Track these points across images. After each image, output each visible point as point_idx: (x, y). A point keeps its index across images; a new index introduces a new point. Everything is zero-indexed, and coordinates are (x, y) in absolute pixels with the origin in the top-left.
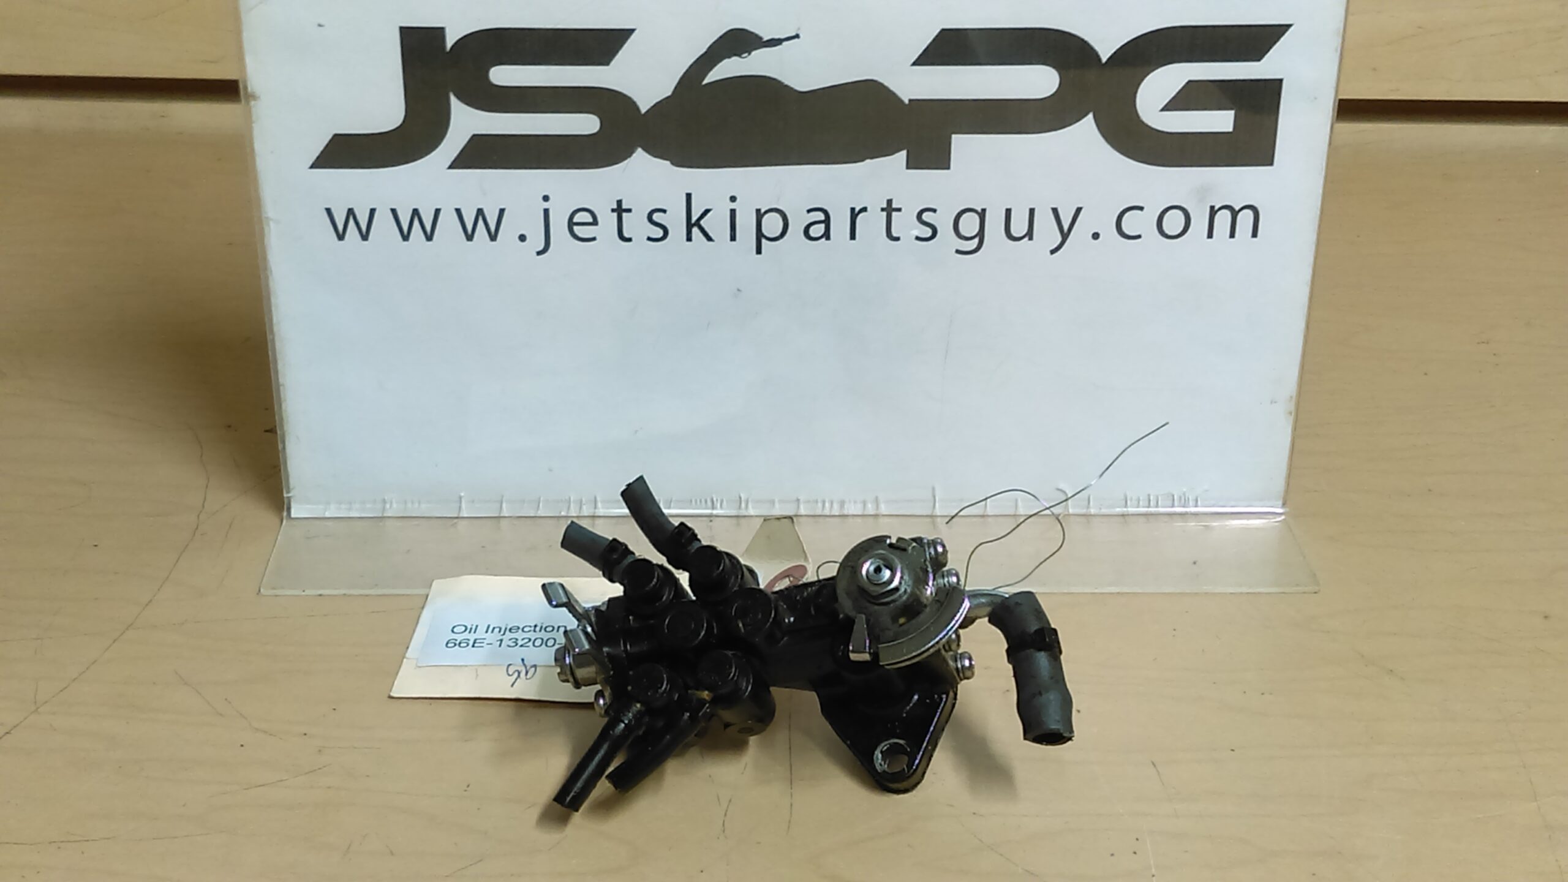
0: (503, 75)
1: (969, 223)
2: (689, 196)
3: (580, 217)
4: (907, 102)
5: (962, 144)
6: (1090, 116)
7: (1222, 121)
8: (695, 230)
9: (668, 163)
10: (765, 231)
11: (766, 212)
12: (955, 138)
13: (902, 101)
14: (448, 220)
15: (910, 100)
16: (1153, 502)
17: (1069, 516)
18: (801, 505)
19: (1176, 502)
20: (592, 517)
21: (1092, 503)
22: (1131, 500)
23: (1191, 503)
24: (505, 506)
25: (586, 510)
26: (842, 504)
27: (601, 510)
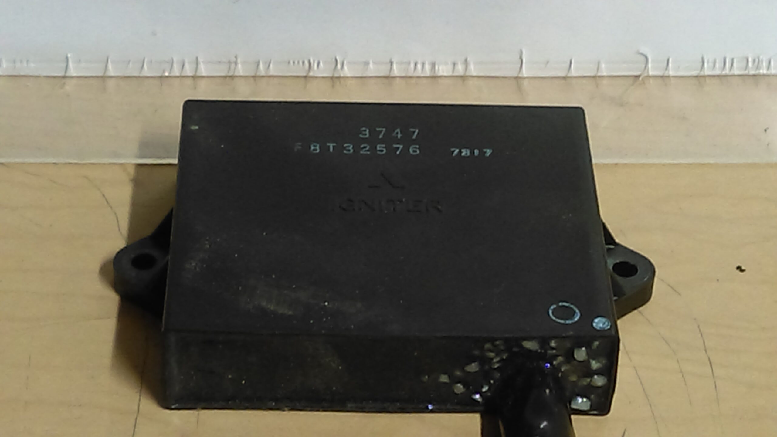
16: (728, 65)
17: (649, 77)
18: (395, 66)
19: (750, 64)
20: (194, 77)
21: (670, 65)
22: (708, 62)
23: (765, 64)
24: (110, 66)
25: (189, 71)
26: (433, 65)
27: (203, 71)
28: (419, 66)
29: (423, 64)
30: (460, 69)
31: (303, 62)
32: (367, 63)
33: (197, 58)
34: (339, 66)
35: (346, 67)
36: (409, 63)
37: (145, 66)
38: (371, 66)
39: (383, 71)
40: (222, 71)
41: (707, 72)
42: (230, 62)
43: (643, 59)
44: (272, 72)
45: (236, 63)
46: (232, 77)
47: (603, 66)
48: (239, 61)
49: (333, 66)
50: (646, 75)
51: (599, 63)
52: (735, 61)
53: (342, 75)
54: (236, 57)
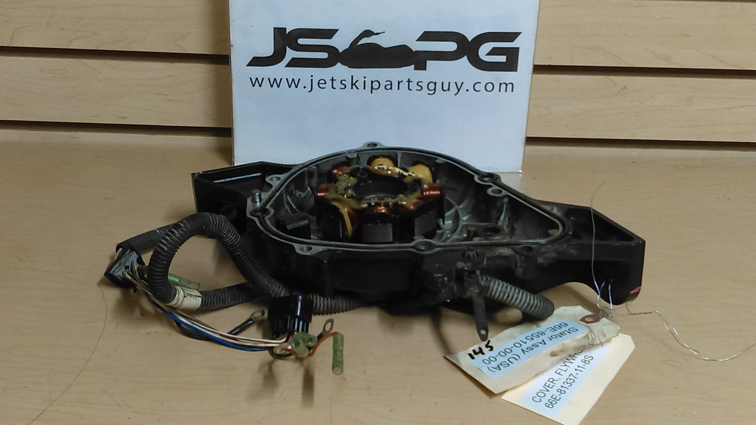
1: (432, 86)
2: (352, 77)
3: (321, 82)
4: (414, 51)
5: (429, 63)
6: (466, 56)
8: (354, 86)
9: (346, 67)
10: (374, 87)
11: (375, 81)
13: (413, 51)
14: (284, 82)
15: (416, 51)
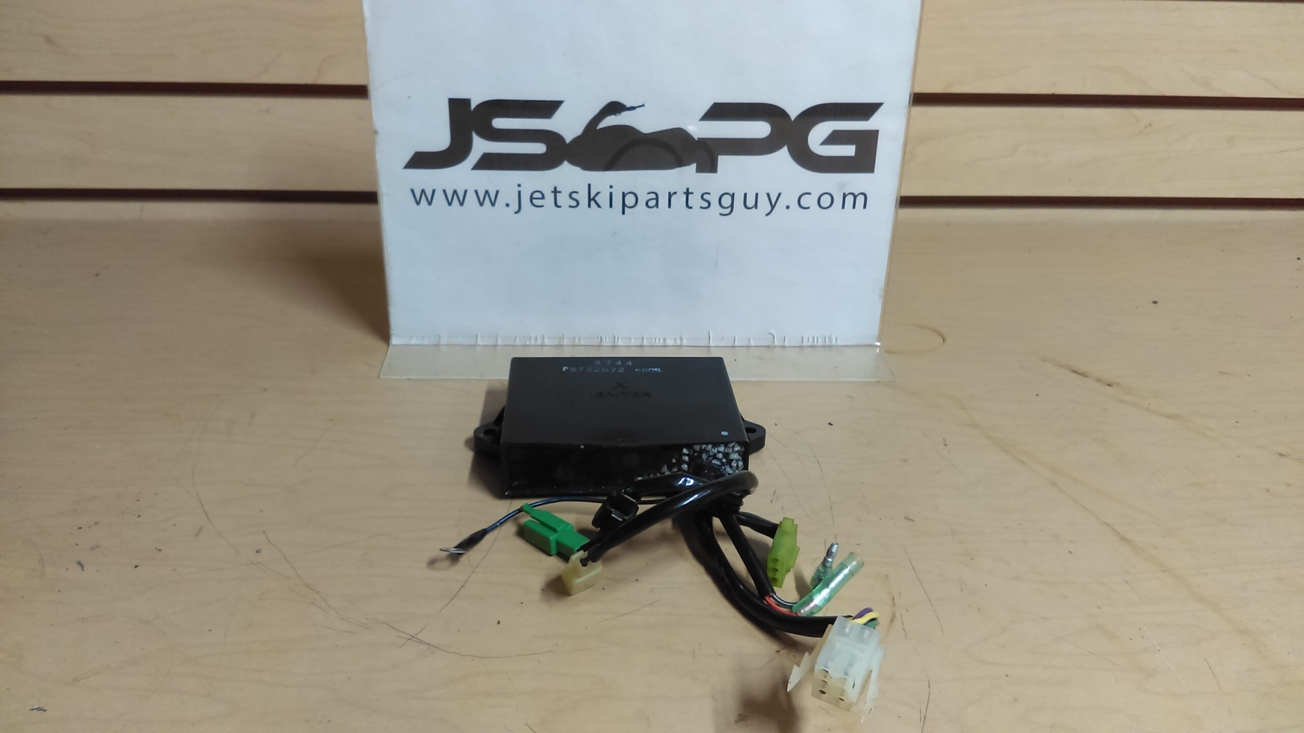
0: (500, 123)
1: (726, 201)
2: (589, 185)
3: (535, 195)
4: (696, 139)
5: (724, 161)
6: (786, 147)
7: (849, 150)
8: (593, 203)
9: (578, 169)
10: (627, 203)
11: (628, 193)
12: (720, 157)
13: (694, 139)
14: (471, 196)
15: (699, 139)
16: (815, 340)
17: (775, 347)
18: (645, 340)
19: (827, 340)
20: (542, 346)
21: (786, 340)
22: (805, 338)
23: (834, 340)
24: (499, 340)
25: (539, 342)
26: (664, 340)
27: (547, 342)
28: (657, 340)
29: (659, 339)
30: (678, 342)
31: (598, 338)
32: (630, 339)
33: (543, 336)
34: (616, 340)
35: (620, 340)
36: (652, 339)
37: (517, 339)
38: (633, 340)
39: (638, 343)
40: (556, 342)
41: (805, 343)
42: (560, 338)
43: (772, 336)
44: (582, 343)
45: (563, 338)
46: (562, 346)
47: (752, 341)
48: (565, 337)
49: (613, 340)
50: (774, 345)
51: (749, 339)
52: (819, 338)
53: (618, 345)
54: (564, 335)
